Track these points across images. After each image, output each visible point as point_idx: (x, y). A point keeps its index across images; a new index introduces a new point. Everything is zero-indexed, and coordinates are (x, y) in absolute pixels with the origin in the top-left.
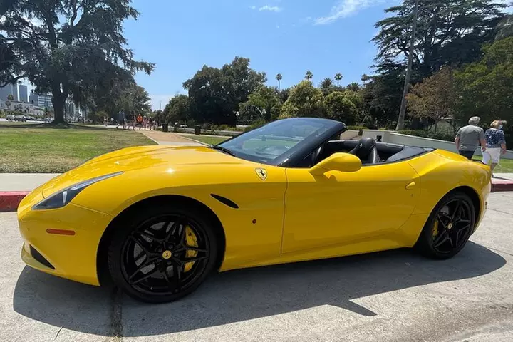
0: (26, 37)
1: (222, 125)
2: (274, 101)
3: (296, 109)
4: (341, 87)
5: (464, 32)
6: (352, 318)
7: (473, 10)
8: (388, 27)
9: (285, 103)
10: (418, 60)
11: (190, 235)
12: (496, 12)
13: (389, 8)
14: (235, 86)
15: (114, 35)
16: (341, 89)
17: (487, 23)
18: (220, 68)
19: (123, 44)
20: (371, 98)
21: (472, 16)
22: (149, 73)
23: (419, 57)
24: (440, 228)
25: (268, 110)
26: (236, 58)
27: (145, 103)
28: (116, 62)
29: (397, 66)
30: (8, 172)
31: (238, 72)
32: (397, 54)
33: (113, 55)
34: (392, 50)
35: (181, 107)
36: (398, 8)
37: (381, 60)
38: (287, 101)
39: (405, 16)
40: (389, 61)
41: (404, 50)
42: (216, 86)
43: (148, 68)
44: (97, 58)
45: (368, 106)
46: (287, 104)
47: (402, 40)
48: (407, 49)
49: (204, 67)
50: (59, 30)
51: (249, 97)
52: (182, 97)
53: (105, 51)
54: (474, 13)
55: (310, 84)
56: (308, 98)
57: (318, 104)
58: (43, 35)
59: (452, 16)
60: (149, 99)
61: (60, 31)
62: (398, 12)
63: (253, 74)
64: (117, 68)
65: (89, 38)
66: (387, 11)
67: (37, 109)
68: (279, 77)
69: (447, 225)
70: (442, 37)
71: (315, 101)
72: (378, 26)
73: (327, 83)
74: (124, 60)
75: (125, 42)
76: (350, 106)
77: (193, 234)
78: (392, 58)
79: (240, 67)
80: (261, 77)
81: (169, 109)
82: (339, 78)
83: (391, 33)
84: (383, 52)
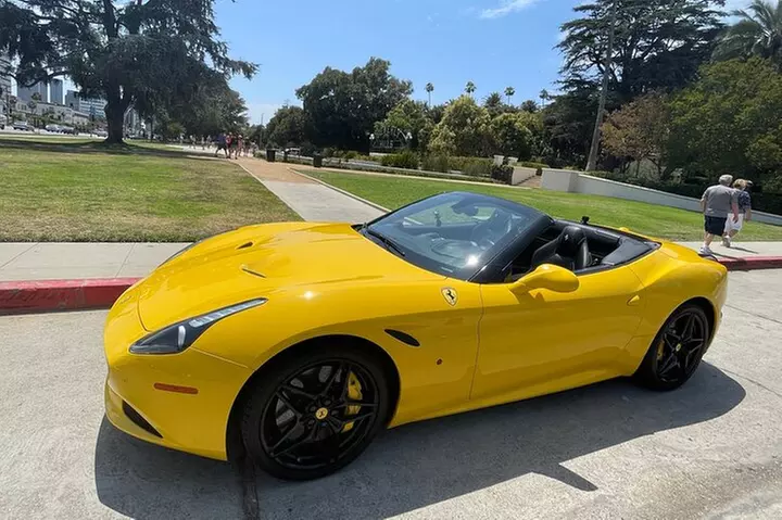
0: (68, 16)
1: (350, 152)
2: (423, 121)
3: (452, 134)
4: (512, 107)
5: (673, 44)
6: (567, 496)
7: (685, 17)
8: (578, 31)
9: (438, 125)
10: (614, 76)
11: (353, 383)
12: (714, 22)
13: (579, 6)
14: (370, 98)
15: (202, 22)
16: (513, 110)
17: (703, 34)
18: (349, 71)
19: (213, 33)
20: (552, 123)
21: (684, 25)
22: (249, 77)
23: (616, 73)
24: (667, 350)
25: (415, 133)
26: (372, 60)
27: (240, 115)
28: (202, 59)
29: (588, 83)
30: (54, 241)
31: (373, 78)
32: (588, 67)
33: (198, 48)
34: (582, 62)
35: (292, 124)
36: (591, 7)
37: (568, 75)
38: (441, 123)
39: (599, 18)
40: (578, 76)
41: (598, 62)
42: (342, 96)
43: (248, 70)
44: (176, 54)
45: (548, 134)
46: (441, 127)
47: (595, 50)
48: (601, 62)
49: (327, 68)
50: (121, 10)
51: (388, 114)
52: (294, 110)
53: (188, 44)
54: (685, 21)
55: (471, 102)
56: (469, 121)
57: (482, 128)
58: (95, 14)
59: (659, 23)
60: (246, 109)
61: (123, 12)
62: (590, 12)
63: (394, 82)
64: (203, 68)
65: (164, 23)
66: (576, 10)
67: (78, 115)
68: (430, 88)
69: (675, 346)
70: (646, 50)
71: (479, 125)
72: (564, 29)
73: (494, 100)
74: (214, 56)
75: (216, 32)
76: (525, 133)
77: (357, 382)
78: (582, 72)
79: (376, 73)
80: (406, 88)
81: (274, 125)
82: (510, 93)
83: (581, 39)
84: (570, 63)
